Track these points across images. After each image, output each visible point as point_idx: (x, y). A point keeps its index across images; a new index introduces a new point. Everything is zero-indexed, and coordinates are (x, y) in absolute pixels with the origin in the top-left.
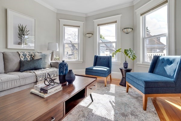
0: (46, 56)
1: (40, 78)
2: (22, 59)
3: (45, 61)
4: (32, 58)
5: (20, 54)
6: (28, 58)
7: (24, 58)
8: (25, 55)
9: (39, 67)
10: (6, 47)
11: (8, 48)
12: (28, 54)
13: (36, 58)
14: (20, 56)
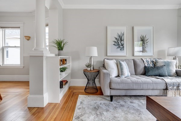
0: (171, 63)
1: (170, 86)
2: (146, 65)
3: (169, 68)
4: (154, 64)
5: (144, 60)
6: (150, 64)
7: (148, 64)
8: (148, 62)
9: (164, 74)
10: (133, 55)
11: (135, 55)
12: (149, 60)
13: (158, 65)
14: (144, 62)
